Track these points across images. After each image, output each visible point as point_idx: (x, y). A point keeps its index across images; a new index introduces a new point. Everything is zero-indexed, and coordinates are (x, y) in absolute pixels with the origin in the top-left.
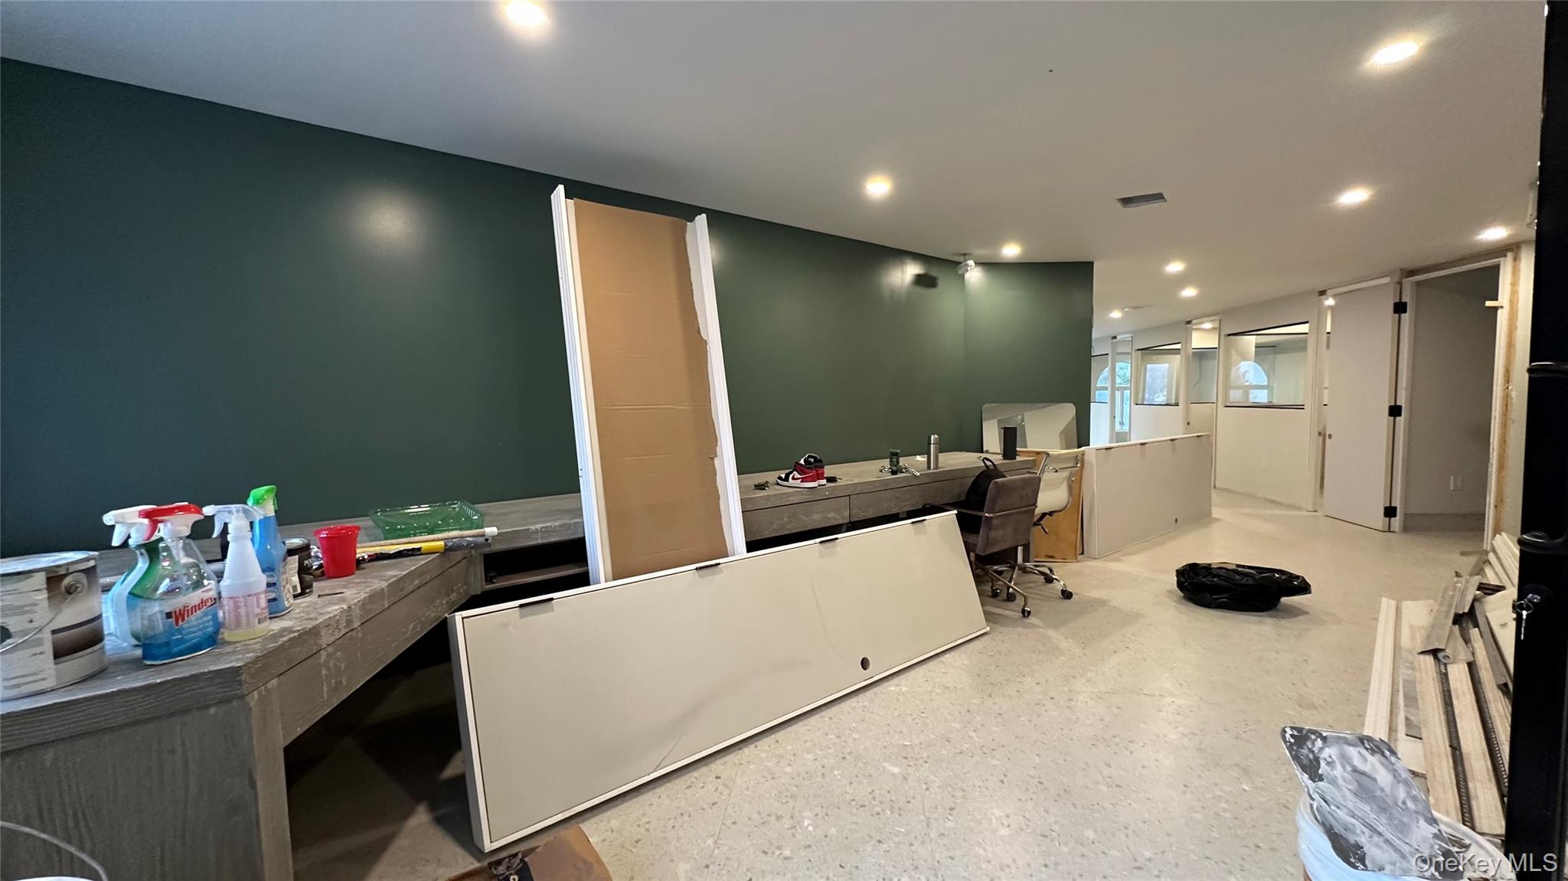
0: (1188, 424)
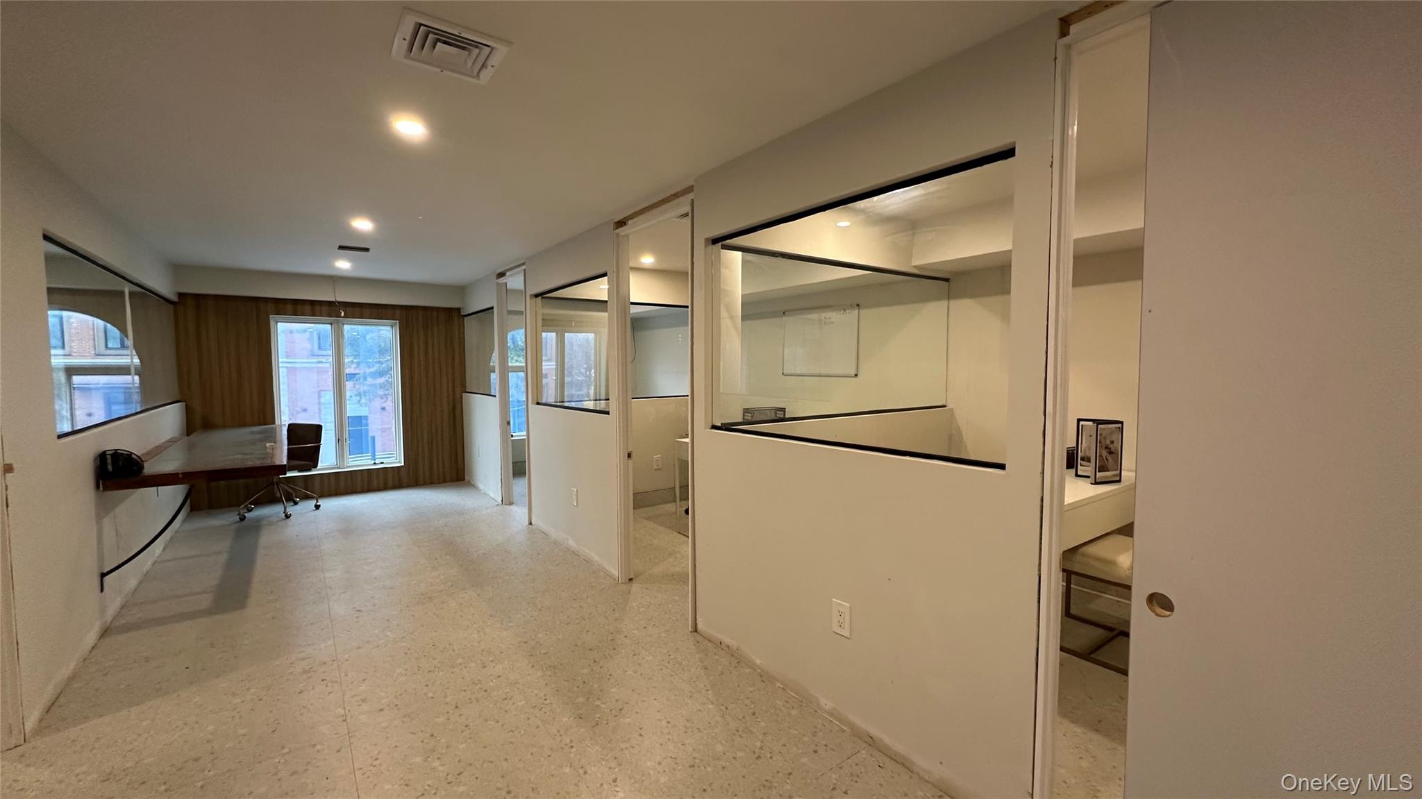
0: (629, 456)
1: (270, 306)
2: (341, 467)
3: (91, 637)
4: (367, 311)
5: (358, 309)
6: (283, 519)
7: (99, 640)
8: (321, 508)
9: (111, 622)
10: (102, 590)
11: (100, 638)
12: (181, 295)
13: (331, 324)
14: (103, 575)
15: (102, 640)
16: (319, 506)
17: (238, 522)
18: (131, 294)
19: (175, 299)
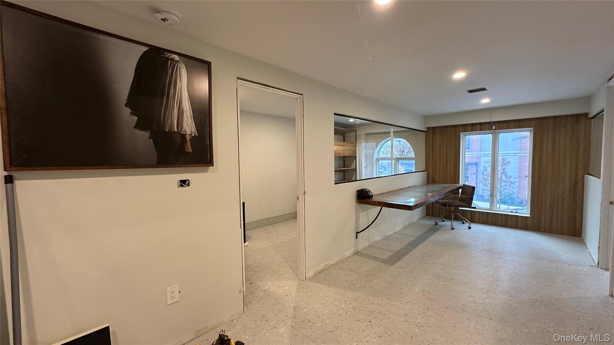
1: (461, 128)
2: (492, 209)
3: (349, 253)
4: (512, 124)
5: (506, 124)
6: (451, 229)
7: (352, 255)
8: (471, 229)
9: (360, 251)
10: (357, 238)
11: (354, 254)
12: (428, 128)
13: (492, 134)
14: (357, 233)
15: (354, 256)
16: (471, 228)
17: (435, 225)
18: (394, 132)
19: (426, 130)
